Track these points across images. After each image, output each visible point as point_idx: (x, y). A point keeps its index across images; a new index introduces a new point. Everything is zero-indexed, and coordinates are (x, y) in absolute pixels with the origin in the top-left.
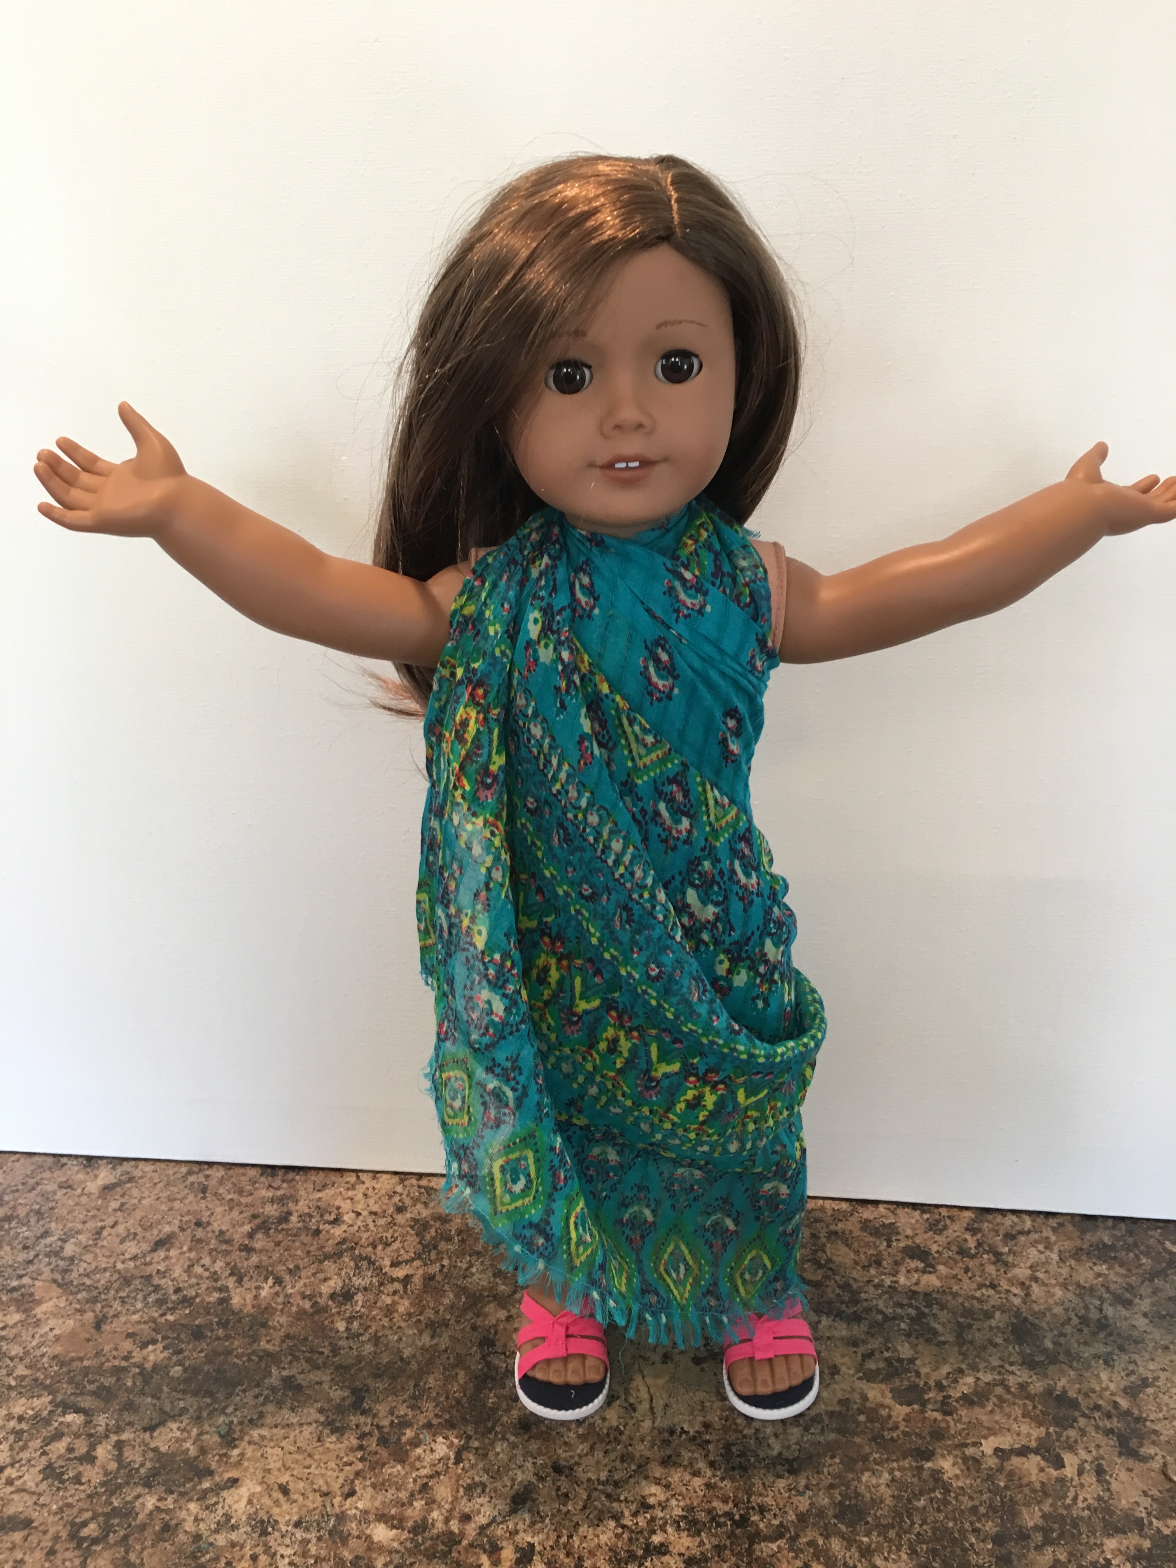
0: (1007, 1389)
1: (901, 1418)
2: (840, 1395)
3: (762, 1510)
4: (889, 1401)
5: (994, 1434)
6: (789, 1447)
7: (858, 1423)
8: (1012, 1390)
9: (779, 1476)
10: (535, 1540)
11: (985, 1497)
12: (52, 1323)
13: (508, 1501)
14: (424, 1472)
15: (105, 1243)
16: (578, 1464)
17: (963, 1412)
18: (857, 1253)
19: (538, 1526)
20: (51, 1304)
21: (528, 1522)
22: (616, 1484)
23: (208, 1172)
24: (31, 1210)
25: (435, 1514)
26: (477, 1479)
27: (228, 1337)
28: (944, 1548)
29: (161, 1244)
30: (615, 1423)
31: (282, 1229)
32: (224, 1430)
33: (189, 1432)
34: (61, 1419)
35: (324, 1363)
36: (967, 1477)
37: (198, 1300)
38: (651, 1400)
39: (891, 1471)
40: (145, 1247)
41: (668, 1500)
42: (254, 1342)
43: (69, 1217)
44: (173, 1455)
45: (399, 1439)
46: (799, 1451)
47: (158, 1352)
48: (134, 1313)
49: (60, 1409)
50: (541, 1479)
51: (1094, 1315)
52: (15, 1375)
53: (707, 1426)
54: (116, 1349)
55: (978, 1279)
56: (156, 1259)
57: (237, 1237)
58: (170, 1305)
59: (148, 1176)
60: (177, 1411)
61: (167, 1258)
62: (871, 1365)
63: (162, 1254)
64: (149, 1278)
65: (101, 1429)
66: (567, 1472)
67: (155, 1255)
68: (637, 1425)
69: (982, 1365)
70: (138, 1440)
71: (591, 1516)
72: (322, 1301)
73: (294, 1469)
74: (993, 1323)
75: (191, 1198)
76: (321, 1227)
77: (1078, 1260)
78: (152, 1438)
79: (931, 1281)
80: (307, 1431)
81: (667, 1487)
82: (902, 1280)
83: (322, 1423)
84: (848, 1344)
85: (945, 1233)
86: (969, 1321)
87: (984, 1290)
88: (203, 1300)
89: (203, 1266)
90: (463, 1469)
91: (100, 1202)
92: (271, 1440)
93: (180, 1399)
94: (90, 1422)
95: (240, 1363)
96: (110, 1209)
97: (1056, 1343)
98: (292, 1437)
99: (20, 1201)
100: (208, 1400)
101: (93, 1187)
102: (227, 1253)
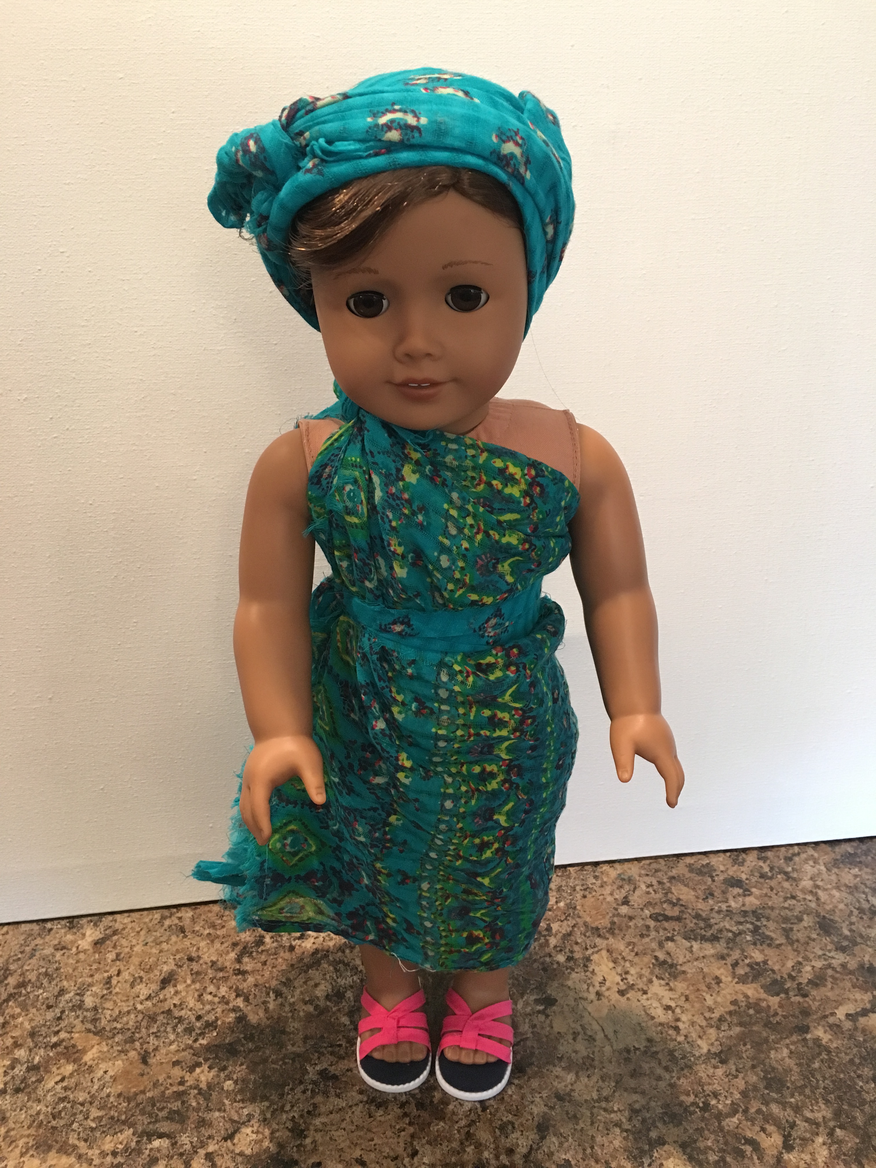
0: (834, 969)
1: (776, 1007)
2: (730, 998)
3: (716, 1095)
4: (764, 996)
5: (841, 1004)
6: (712, 1044)
7: (750, 1016)
8: (838, 970)
9: (715, 1067)
10: (568, 1156)
11: (855, 1050)
12: (103, 1066)
13: (535, 1131)
14: (463, 1123)
15: (117, 990)
16: (572, 1090)
17: (814, 992)
18: (694, 889)
19: (566, 1145)
20: (94, 1050)
21: (557, 1144)
22: (607, 1099)
23: (179, 915)
24: (40, 974)
25: (486, 1154)
26: (505, 1119)
27: (258, 1049)
28: (845, 1093)
29: (166, 981)
30: (585, 1054)
31: (262, 951)
32: (289, 1125)
33: (262, 1134)
34: (149, 1146)
35: (346, 1053)
36: (838, 1039)
37: (219, 1023)
38: (603, 1030)
39: (787, 1046)
40: (155, 987)
41: (648, 1103)
42: (281, 1048)
43: (76, 973)
44: (258, 1154)
45: (432, 1102)
46: (721, 1045)
47: (206, 1072)
48: (171, 1044)
49: (145, 1138)
50: (552, 1108)
51: (866, 906)
52: (92, 1117)
53: (650, 1040)
54: (169, 1077)
55: (781, 894)
56: (168, 996)
57: (228, 964)
58: (199, 1032)
59: (130, 926)
60: (244, 1118)
61: (177, 993)
62: (740, 971)
63: (172, 990)
64: (169, 1011)
65: (188, 1147)
66: (568, 1098)
67: (165, 991)
68: (601, 1050)
69: (811, 956)
70: (223, 1149)
71: (600, 1128)
72: (322, 1003)
73: (361, 1144)
74: (805, 924)
75: (174, 938)
76: (294, 943)
77: (838, 868)
78: (234, 1145)
79: (752, 902)
80: (358, 1110)
81: (643, 1093)
82: (733, 904)
83: (367, 1102)
84: (718, 959)
85: (745, 864)
86: (789, 926)
87: (789, 902)
88: (223, 1023)
89: (211, 993)
90: (491, 1114)
91: (97, 956)
92: (332, 1125)
93: (242, 1108)
94: (176, 1143)
95: (279, 1067)
96: (109, 961)
97: (851, 930)
98: (348, 1119)
99: (26, 967)
100: (266, 1104)
101: (85, 944)
102: (225, 979)
